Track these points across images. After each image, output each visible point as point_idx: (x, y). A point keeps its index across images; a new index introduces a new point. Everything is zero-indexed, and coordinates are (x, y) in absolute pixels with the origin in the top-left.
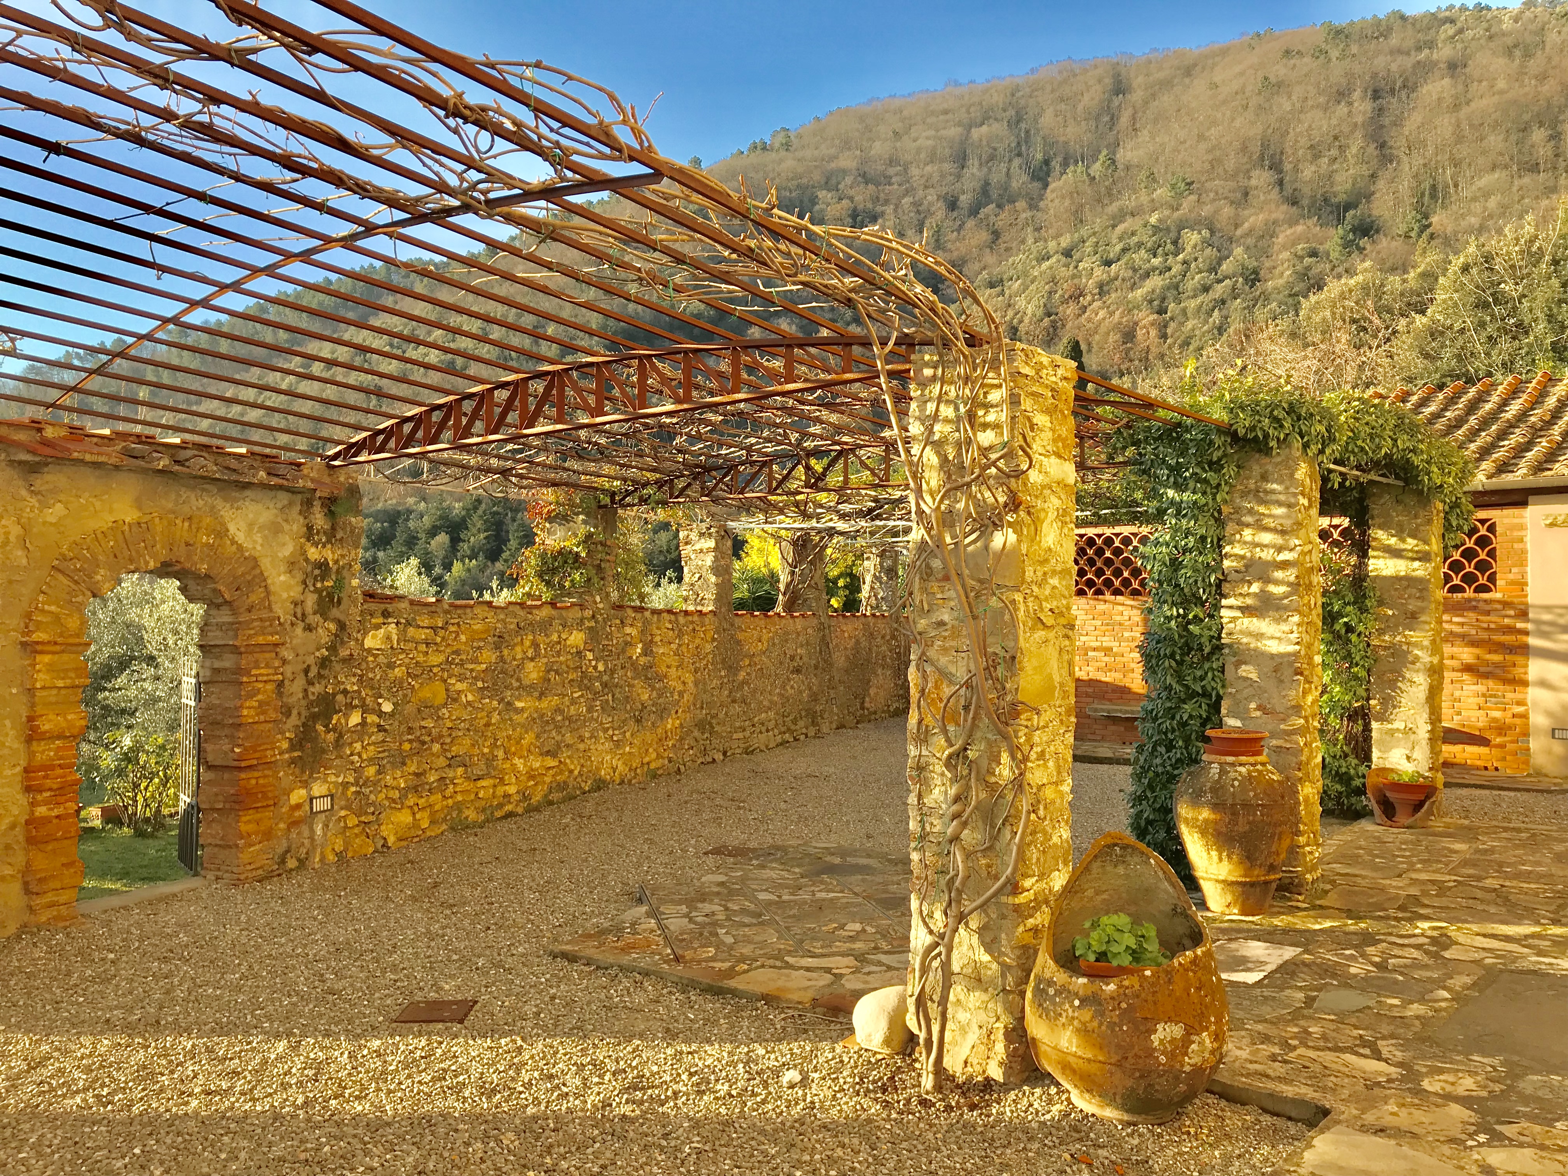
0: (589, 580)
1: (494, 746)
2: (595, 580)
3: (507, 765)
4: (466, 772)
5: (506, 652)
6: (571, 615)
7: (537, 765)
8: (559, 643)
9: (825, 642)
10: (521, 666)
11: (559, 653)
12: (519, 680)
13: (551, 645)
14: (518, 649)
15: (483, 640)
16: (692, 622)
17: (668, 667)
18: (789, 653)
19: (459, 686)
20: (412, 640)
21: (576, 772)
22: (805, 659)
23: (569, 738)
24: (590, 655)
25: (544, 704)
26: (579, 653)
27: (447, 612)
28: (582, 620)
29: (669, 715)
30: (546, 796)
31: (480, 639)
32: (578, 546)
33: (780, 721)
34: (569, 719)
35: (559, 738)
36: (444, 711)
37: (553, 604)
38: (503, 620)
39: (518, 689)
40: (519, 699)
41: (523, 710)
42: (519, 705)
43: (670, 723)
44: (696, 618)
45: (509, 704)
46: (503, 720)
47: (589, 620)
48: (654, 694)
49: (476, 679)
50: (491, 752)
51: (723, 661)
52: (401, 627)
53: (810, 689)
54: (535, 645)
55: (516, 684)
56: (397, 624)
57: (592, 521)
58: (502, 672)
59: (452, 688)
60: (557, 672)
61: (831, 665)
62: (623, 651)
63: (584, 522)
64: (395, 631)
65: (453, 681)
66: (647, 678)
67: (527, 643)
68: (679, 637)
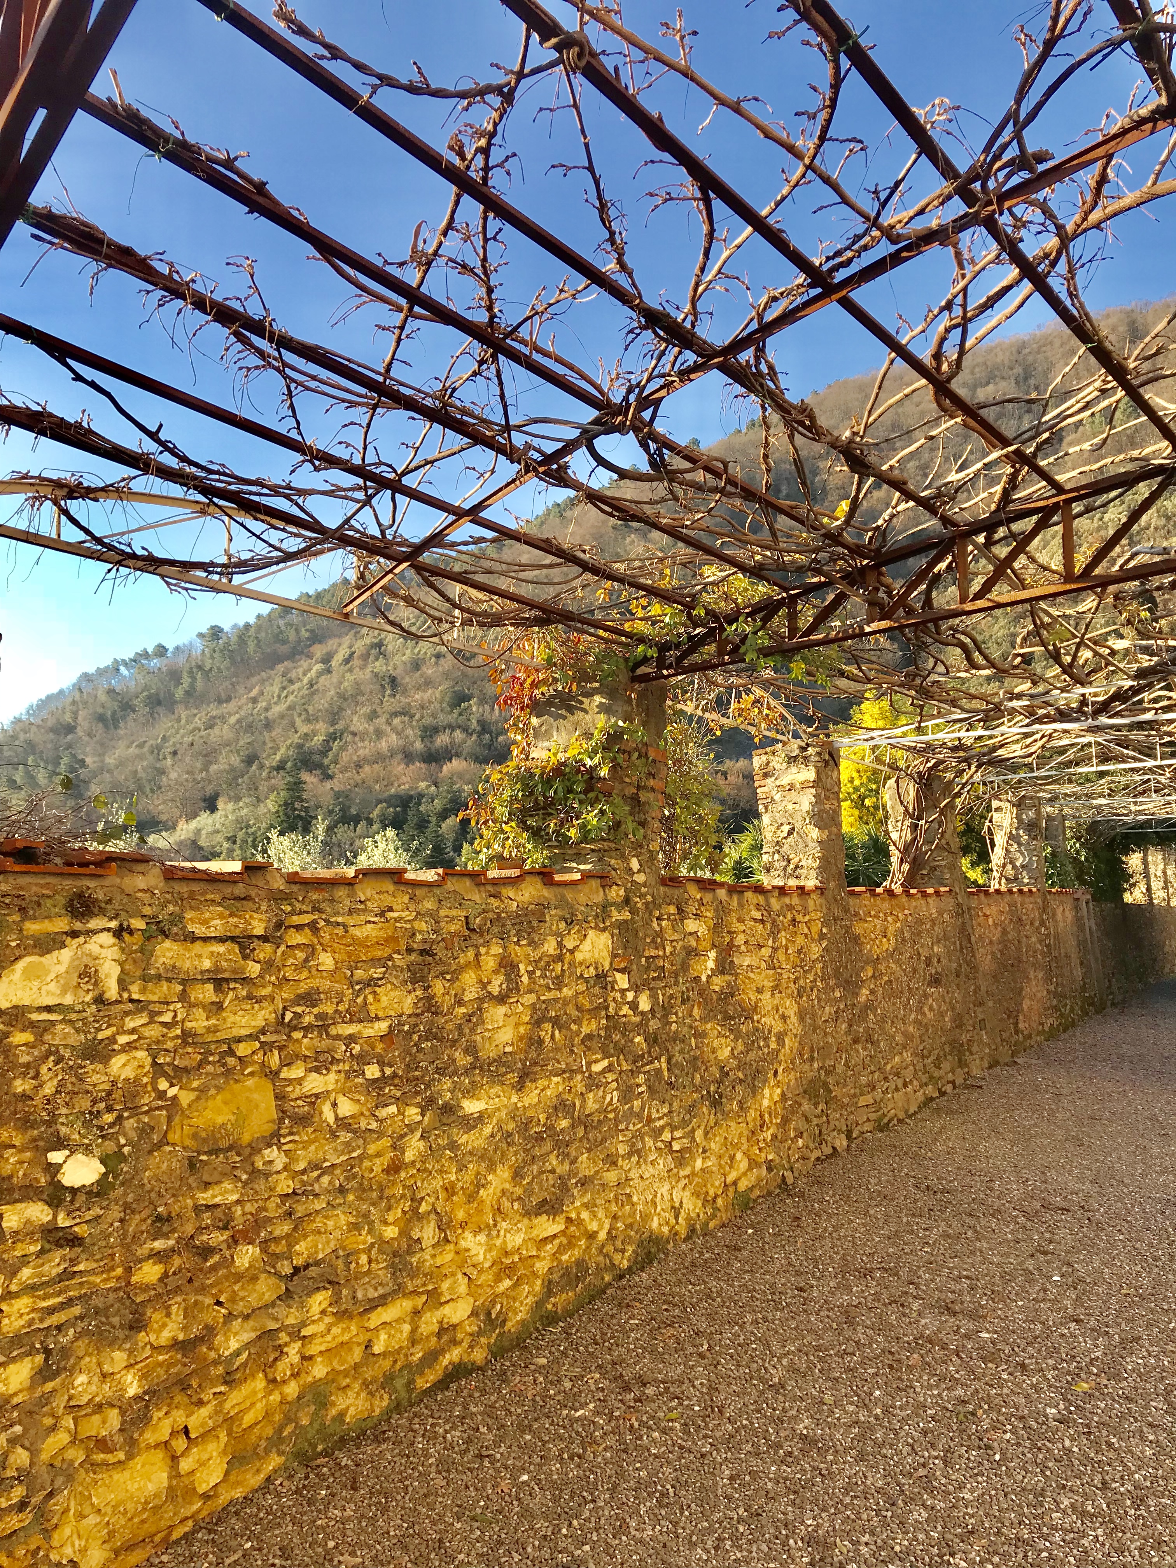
0: (617, 825)
1: (414, 1216)
2: (630, 825)
3: (447, 1256)
4: (336, 1300)
5: (438, 987)
6: (582, 898)
7: (516, 1240)
8: (560, 958)
9: (964, 933)
10: (475, 1018)
11: (559, 983)
12: (471, 1050)
13: (544, 964)
14: (469, 978)
15: (382, 962)
16: (790, 908)
17: (759, 991)
18: (924, 953)
19: (315, 1083)
20: (171, 975)
21: (602, 1236)
22: (944, 961)
23: (585, 1165)
24: (623, 982)
25: (531, 1097)
26: (601, 977)
27: (278, 897)
28: (605, 907)
29: (766, 1081)
30: (539, 1304)
31: (375, 962)
32: (592, 754)
33: (919, 1066)
34: (584, 1122)
35: (563, 1169)
36: (271, 1153)
37: (545, 875)
38: (433, 916)
39: (468, 1071)
40: (471, 1092)
41: (481, 1118)
42: (472, 1107)
43: (769, 1096)
44: (795, 900)
45: (448, 1109)
46: (433, 1152)
47: (619, 907)
48: (740, 1047)
49: (362, 1059)
50: (404, 1233)
51: (837, 974)
52: (134, 941)
53: (953, 1009)
54: (508, 966)
55: (463, 1060)
56: (118, 933)
57: (620, 707)
58: (430, 1035)
59: (294, 1091)
60: (556, 1022)
61: (975, 968)
62: (685, 967)
63: (603, 709)
64: (113, 953)
65: (296, 1071)
66: (728, 1017)
67: (489, 963)
68: (774, 933)
